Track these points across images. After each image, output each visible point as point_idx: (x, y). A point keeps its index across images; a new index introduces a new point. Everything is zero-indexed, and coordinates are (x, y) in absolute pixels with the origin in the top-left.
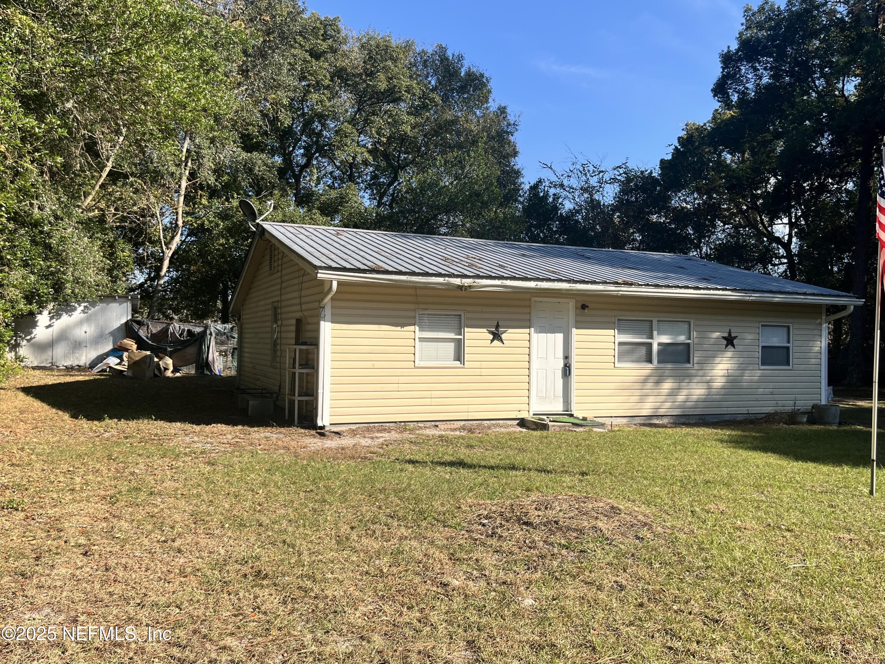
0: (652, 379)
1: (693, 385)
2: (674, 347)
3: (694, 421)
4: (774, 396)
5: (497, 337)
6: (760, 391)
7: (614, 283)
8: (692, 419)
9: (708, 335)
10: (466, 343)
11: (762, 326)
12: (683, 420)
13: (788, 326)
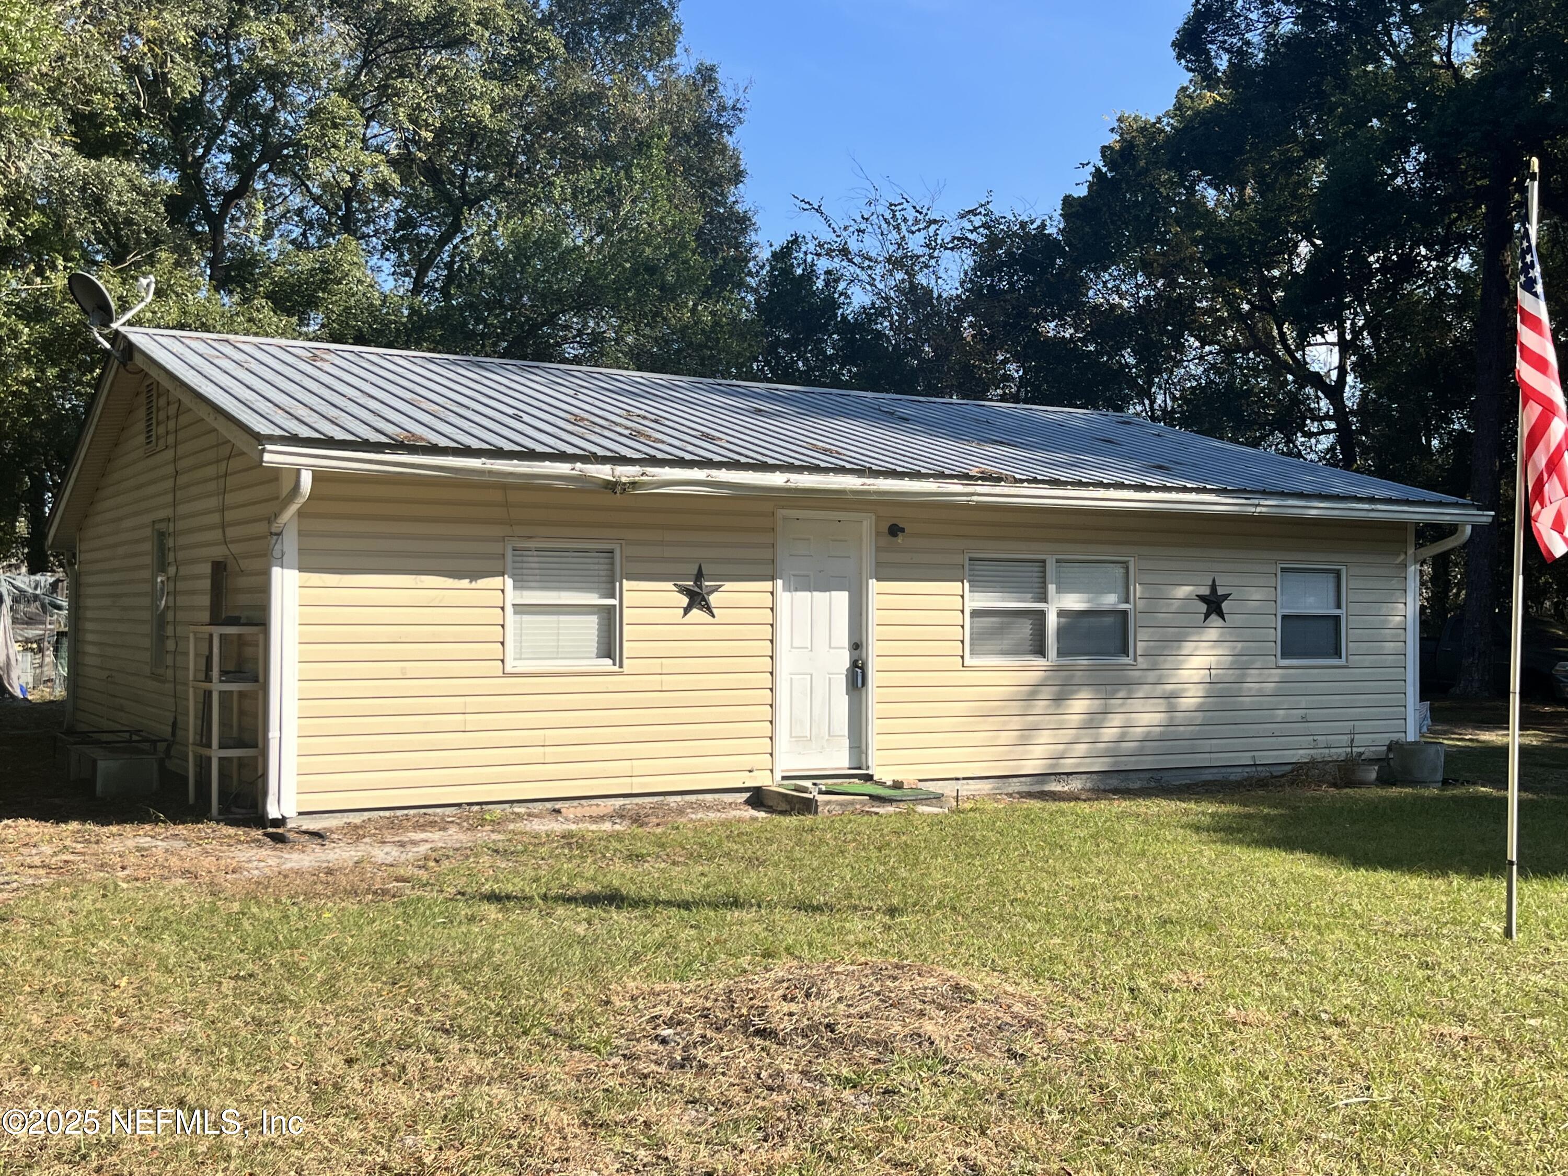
0: (1047, 692)
1: (1136, 704)
2: (1093, 620)
3: (1138, 785)
4: (1309, 724)
5: (697, 603)
6: (1279, 714)
7: (960, 476)
8: (1134, 781)
9: (1166, 591)
10: (626, 616)
11: (1282, 570)
12: (1114, 782)
13: (1338, 571)
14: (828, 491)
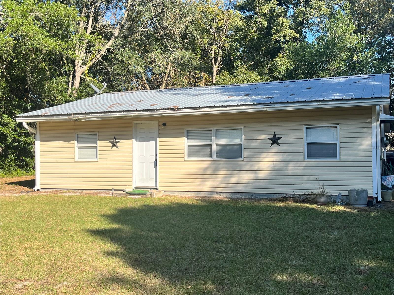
1: (244, 172)
3: (247, 197)
4: (320, 181)
5: (114, 145)
6: (306, 178)
7: (164, 109)
8: (245, 196)
9: (256, 137)
10: (99, 148)
11: (307, 128)
12: (238, 196)
13: (336, 127)
14: (127, 116)
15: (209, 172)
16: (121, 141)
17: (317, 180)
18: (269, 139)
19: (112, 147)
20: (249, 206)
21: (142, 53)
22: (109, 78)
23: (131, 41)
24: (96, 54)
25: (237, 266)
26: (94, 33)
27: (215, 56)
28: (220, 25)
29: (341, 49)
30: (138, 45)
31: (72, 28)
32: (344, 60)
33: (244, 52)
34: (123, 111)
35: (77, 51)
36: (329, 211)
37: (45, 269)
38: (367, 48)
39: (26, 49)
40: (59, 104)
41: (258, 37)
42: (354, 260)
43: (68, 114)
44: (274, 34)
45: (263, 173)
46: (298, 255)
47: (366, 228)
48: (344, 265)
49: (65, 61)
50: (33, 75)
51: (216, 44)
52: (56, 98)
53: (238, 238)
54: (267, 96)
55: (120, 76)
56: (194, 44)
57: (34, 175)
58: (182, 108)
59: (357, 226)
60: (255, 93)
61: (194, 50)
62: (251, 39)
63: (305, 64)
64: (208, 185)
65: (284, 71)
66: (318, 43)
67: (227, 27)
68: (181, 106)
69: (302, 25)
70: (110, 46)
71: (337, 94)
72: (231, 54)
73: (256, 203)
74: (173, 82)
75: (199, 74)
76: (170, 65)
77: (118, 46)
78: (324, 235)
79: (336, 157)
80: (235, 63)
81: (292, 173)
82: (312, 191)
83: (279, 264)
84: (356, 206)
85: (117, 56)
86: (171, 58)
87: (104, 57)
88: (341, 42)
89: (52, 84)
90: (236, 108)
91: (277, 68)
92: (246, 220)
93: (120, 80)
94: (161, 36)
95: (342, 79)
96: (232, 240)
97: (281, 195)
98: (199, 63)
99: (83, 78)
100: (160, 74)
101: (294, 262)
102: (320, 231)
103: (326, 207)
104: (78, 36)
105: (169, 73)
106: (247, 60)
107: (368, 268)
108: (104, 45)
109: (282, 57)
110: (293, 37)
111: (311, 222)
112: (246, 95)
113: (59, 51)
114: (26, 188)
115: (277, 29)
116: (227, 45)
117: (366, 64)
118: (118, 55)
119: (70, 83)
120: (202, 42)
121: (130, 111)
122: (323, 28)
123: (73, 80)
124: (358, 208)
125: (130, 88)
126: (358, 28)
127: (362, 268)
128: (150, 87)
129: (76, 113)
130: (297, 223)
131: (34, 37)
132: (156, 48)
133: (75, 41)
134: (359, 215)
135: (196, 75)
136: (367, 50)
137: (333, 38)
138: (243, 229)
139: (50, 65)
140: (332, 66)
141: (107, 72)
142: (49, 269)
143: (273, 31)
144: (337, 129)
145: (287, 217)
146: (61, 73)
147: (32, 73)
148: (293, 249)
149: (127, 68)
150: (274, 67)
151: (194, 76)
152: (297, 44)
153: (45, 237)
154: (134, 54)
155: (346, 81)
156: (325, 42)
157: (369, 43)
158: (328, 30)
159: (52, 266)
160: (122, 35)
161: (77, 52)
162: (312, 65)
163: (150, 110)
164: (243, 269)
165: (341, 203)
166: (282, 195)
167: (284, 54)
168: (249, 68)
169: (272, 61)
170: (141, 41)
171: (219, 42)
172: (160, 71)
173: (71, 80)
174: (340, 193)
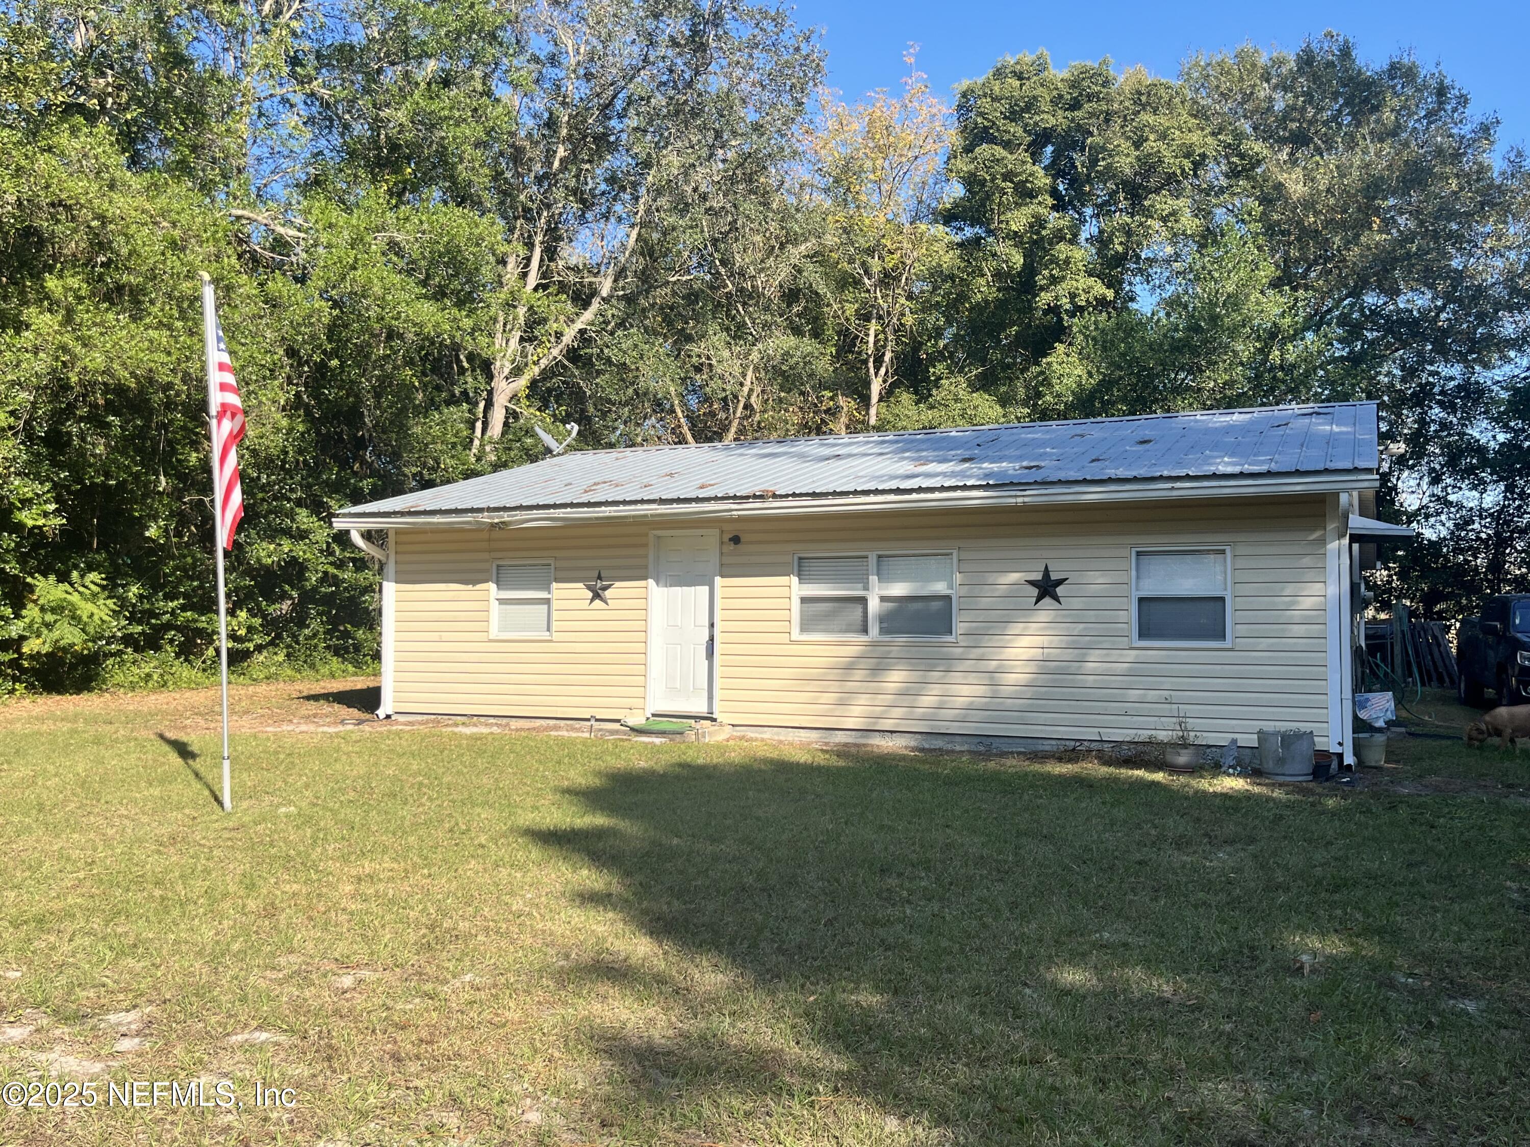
0: (867, 663)
1: (957, 677)
2: (917, 604)
3: (965, 748)
4: (1175, 706)
5: (597, 596)
6: (1133, 694)
7: (735, 497)
8: (962, 744)
9: (991, 578)
10: (555, 604)
11: (1139, 554)
12: (938, 743)
13: (1223, 552)
14: (634, 517)
15: (859, 674)
16: (617, 584)
17: (1167, 701)
18: (1032, 583)
19: (592, 600)
20: (973, 772)
21: (675, 342)
22: (583, 411)
23: (644, 310)
24: (549, 345)
25: (945, 943)
26: (545, 287)
27: (877, 349)
28: (891, 265)
29: (1233, 332)
30: (664, 321)
31: (487, 274)
32: (1242, 364)
33: (956, 338)
34: (625, 503)
35: (499, 335)
36: (1204, 792)
37: (412, 937)
38: (1308, 329)
39: (362, 331)
40: (448, 482)
41: (997, 299)
42: (1281, 933)
43: (472, 510)
44: (1042, 289)
45: (1011, 678)
46: (1118, 916)
47: (1310, 842)
48: (1252, 949)
49: (466, 365)
50: (379, 402)
51: (880, 317)
52: (438, 464)
53: (943, 862)
54: (1025, 464)
55: (614, 404)
56: (817, 318)
57: (377, 674)
58: (787, 496)
59: (1285, 837)
60: (990, 453)
61: (816, 334)
62: (978, 304)
63: (1132, 373)
64: (857, 710)
65: (1073, 392)
66: (1168, 315)
67: (912, 271)
68: (784, 487)
69: (1124, 265)
70: (589, 324)
71: (1226, 459)
72: (921, 344)
73: (992, 765)
74: (759, 423)
75: (832, 399)
76: (750, 374)
77: (609, 322)
78: (1189, 859)
79: (1223, 637)
80: (932, 370)
81: (1095, 681)
82: (1153, 732)
83: (1063, 939)
84: (1281, 779)
85: (606, 351)
86: (755, 356)
87: (572, 354)
88: (1234, 311)
89: (431, 427)
90: (937, 495)
91: (1050, 385)
92: (967, 811)
93: (614, 416)
94: (729, 295)
95: (1237, 417)
96: (927, 869)
97: (1063, 742)
98: (831, 369)
99: (514, 411)
100: (725, 399)
101: (1106, 935)
102: (1179, 849)
103: (1194, 779)
104: (503, 295)
105: (749, 396)
106: (965, 360)
107: (1322, 959)
108: (573, 321)
109: (1066, 354)
110: (1096, 299)
111: (1152, 822)
112: (965, 460)
113: (452, 337)
114: (354, 712)
115: (1052, 276)
116: (909, 320)
117: (1307, 374)
118: (608, 347)
119: (479, 425)
120: (840, 313)
121: (642, 502)
122: (1184, 272)
123: (485, 416)
124: (1287, 785)
125: (639, 439)
126: (1284, 271)
127: (1305, 958)
128: (694, 437)
129: (496, 505)
130: (1112, 826)
131: (383, 298)
132: (713, 327)
133: (493, 309)
134: (1289, 806)
135: (821, 402)
136: (1310, 336)
137: (1211, 301)
138: (956, 837)
139: (424, 374)
140: (1209, 378)
141: (577, 393)
142: (424, 936)
143: (1040, 280)
144: (1225, 559)
145: (1084, 805)
146: (454, 395)
147: (378, 396)
148: (1101, 897)
149: (633, 384)
150: (1044, 380)
151: (816, 406)
152: (1110, 318)
153: (409, 848)
154: (653, 344)
155: (1252, 422)
156: (1188, 312)
157: (1315, 314)
158: (1197, 278)
159: (432, 928)
160: (621, 293)
161: (499, 340)
162: (1152, 377)
163: (697, 500)
164: (962, 950)
165: (1235, 769)
166: (1067, 743)
167: (1070, 344)
168: (970, 384)
169: (1038, 364)
170: (672, 309)
171: (888, 312)
172: (724, 390)
173: (481, 415)
174: (1234, 741)
